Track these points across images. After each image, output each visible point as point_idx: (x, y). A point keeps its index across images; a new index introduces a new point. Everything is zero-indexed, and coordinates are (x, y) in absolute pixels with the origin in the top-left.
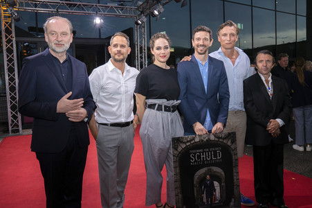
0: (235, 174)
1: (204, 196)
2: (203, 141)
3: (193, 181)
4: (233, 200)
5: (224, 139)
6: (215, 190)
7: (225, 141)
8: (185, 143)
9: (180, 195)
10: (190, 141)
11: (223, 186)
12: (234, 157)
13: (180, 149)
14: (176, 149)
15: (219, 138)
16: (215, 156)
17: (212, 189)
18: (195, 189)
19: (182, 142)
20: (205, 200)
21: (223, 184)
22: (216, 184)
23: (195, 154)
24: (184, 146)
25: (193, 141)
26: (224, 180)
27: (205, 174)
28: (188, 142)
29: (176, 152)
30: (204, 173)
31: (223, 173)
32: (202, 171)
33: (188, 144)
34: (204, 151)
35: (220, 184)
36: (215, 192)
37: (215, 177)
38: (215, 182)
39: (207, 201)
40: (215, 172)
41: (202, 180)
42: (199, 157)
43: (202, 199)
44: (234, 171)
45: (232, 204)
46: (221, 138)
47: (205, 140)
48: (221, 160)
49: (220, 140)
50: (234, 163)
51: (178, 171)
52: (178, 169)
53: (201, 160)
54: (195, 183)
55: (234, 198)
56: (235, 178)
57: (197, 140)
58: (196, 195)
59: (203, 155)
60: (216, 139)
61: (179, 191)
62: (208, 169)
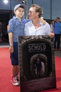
0: (53, 58)
1: (36, 70)
2: (36, 39)
3: (30, 61)
4: (51, 73)
5: (47, 38)
6: (42, 67)
7: (48, 40)
8: (25, 39)
9: (22, 70)
10: (29, 39)
12: (52, 49)
13: (23, 43)
14: (21, 43)
15: (44, 38)
16: (42, 48)
17: (40, 66)
18: (31, 66)
19: (24, 39)
20: (36, 73)
22: (42, 63)
23: (31, 46)
24: (25, 41)
25: (30, 39)
26: (46, 62)
27: (37, 58)
28: (27, 39)
29: (20, 44)
30: (36, 57)
31: (46, 58)
33: (27, 40)
34: (36, 45)
35: (45, 64)
36: (42, 68)
37: (42, 60)
38: (42, 62)
39: (38, 73)
40: (42, 57)
41: (35, 61)
42: (33, 48)
43: (35, 72)
44: (52, 57)
45: (51, 75)
46: (46, 38)
47: (37, 38)
48: (45, 50)
49: (45, 39)
50: (52, 53)
51: (21, 55)
52: (21, 54)
53: (34, 50)
54: (31, 63)
55: (52, 71)
56: (53, 60)
57: (33, 38)
58: (31, 69)
59: (36, 47)
60: (43, 38)
61: (22, 67)
62: (38, 55)
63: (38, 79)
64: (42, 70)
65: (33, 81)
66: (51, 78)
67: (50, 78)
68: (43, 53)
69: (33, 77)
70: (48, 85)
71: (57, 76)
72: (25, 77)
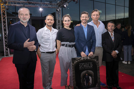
0: (98, 73)
1: (85, 82)
3: (80, 76)
4: (97, 84)
5: (93, 59)
9: (75, 82)
10: (79, 60)
12: (97, 66)
13: (75, 63)
14: (74, 63)
16: (90, 66)
17: (88, 79)
18: (81, 79)
19: (76, 60)
20: (85, 84)
21: (93, 77)
22: (90, 77)
23: (81, 65)
24: (77, 62)
25: (81, 60)
27: (86, 73)
28: (78, 60)
29: (73, 64)
30: (85, 73)
31: (93, 73)
33: (78, 61)
36: (90, 81)
37: (90, 75)
38: (89, 77)
39: (86, 84)
40: (90, 72)
41: (84, 76)
45: (97, 86)
46: (92, 58)
47: (85, 59)
48: (92, 68)
50: (98, 69)
52: (74, 71)
53: (84, 68)
56: (98, 75)
59: (85, 65)
60: (90, 59)
61: (75, 80)
62: (87, 71)
64: (90, 82)
66: (97, 88)
68: (90, 69)
69: (83, 87)
72: (77, 87)
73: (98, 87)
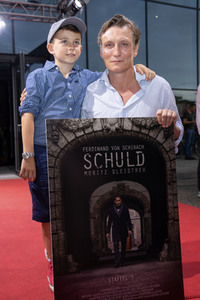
0: (170, 197)
1: (110, 236)
2: (108, 130)
3: (88, 206)
4: (166, 246)
5: (151, 129)
6: (131, 227)
7: (152, 134)
8: (71, 131)
9: (62, 234)
10: (83, 129)
11: (146, 219)
12: (168, 164)
13: (62, 142)
14: (56, 143)
15: (140, 126)
18: (92, 222)
19: (67, 129)
20: (111, 245)
21: (147, 215)
22: (133, 214)
23: (93, 154)
24: (71, 137)
25: (90, 130)
26: (148, 208)
27: (113, 195)
28: (79, 129)
29: (54, 148)
30: (111, 193)
31: (147, 195)
32: (107, 188)
33: (79, 134)
34: (110, 150)
35: (142, 214)
36: (131, 229)
37: (132, 201)
38: (130, 211)
39: (116, 247)
40: (132, 191)
41: (107, 205)
42: (101, 160)
43: (105, 243)
44: (170, 191)
45: (164, 254)
46: (145, 127)
47: (113, 128)
48: (144, 170)
49: (143, 131)
50: (168, 177)
51: (58, 186)
52: (58, 181)
53: (104, 168)
54: (92, 211)
55: (168, 242)
56: (170, 204)
57: (97, 127)
58: (93, 233)
59: (109, 157)
60: (135, 129)
61: (59, 225)
62: (119, 186)
63: (118, 266)
64: (132, 237)
65: (98, 272)
66: (166, 263)
67: (162, 264)
68: (134, 177)
69: (101, 259)
70: (155, 289)
71: (185, 259)
72: (70, 258)
73: (169, 258)
